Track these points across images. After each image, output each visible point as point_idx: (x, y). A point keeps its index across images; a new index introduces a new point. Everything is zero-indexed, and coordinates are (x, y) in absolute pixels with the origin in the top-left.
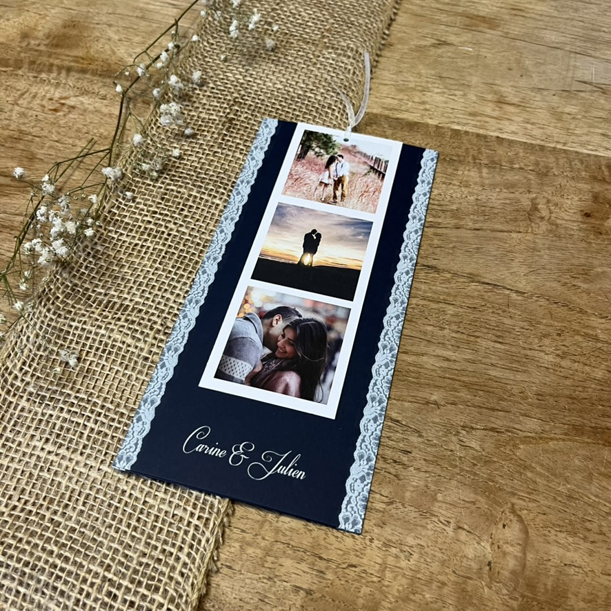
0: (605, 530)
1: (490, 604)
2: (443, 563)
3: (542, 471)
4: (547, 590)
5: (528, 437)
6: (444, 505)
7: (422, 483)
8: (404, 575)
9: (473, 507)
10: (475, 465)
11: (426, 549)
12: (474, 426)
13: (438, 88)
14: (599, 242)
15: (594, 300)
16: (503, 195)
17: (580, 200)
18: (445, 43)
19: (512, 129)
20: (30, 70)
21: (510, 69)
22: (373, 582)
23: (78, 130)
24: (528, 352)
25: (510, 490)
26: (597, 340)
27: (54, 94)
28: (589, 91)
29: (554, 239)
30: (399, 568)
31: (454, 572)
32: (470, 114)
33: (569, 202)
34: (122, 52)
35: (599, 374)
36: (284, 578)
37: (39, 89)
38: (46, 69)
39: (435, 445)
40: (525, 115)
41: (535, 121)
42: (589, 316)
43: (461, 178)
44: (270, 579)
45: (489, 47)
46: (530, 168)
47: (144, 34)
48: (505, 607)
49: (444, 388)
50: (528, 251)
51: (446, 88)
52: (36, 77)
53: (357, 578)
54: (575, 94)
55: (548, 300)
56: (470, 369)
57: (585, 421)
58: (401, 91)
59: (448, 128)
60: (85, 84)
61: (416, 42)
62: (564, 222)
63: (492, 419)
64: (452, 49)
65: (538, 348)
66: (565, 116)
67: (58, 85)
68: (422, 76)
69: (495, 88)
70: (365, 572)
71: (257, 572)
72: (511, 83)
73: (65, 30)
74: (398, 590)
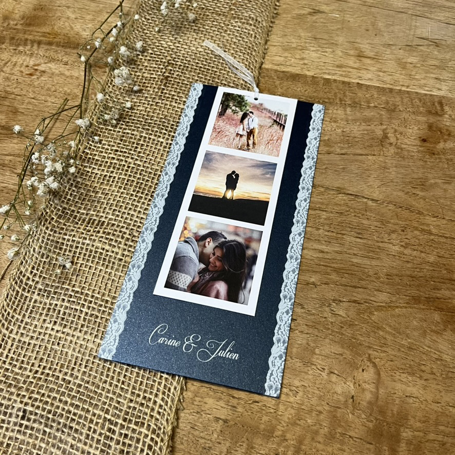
0: (434, 371)
1: (353, 425)
2: (320, 398)
3: (390, 330)
4: (393, 414)
5: (380, 306)
6: (320, 357)
7: (304, 342)
8: (292, 407)
9: (341, 358)
10: (342, 327)
11: (308, 389)
12: (341, 299)
13: (313, 47)
14: (432, 160)
15: (429, 204)
16: (362, 128)
17: (419, 129)
18: (319, 12)
19: (369, 77)
20: (11, 44)
21: (367, 30)
22: (271, 413)
23: (49, 89)
24: (381, 245)
25: (367, 345)
26: (430, 233)
27: (29, 62)
28: (427, 45)
29: (400, 159)
30: (289, 402)
31: (328, 404)
32: (338, 66)
33: (411, 131)
34: (78, 27)
35: (432, 259)
36: (208, 412)
37: (18, 59)
38: (22, 43)
39: (314, 314)
40: (378, 66)
41: (385, 70)
42: (425, 216)
43: (331, 115)
44: (198, 413)
45: (351, 13)
46: (383, 106)
47: (93, 13)
48: (364, 427)
49: (319, 272)
50: (380, 168)
51: (319, 46)
52: (15, 50)
53: (259, 410)
54: (416, 48)
55: (395, 205)
56: (338, 258)
57: (422, 294)
58: (285, 50)
59: (321, 77)
60: (52, 53)
61: (297, 12)
62: (407, 146)
63: (354, 294)
64: (323, 15)
65: (388, 241)
66: (408, 65)
67: (32, 55)
68: (301, 38)
69: (357, 45)
70: (265, 406)
71: (189, 408)
72: (368, 41)
73: (35, 13)
74: (289, 418)
